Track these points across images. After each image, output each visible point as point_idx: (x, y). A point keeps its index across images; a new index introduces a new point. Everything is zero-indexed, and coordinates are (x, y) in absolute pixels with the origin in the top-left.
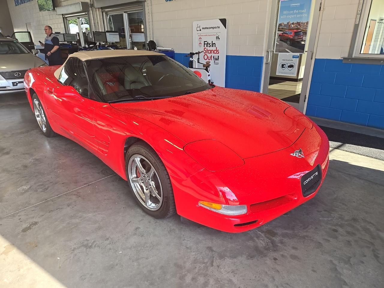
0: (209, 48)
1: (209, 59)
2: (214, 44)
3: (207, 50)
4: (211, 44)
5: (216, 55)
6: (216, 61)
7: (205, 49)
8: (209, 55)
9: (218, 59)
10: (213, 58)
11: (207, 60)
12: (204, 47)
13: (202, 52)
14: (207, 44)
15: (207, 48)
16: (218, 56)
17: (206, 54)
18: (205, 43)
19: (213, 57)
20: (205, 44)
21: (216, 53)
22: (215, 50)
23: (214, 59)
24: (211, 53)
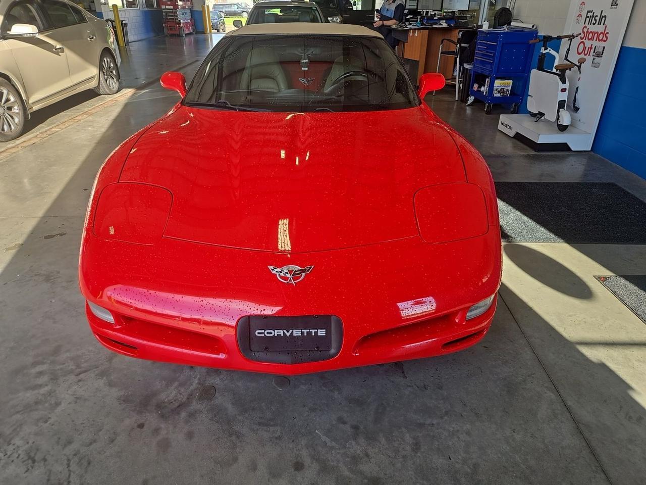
0: (592, 28)
1: (586, 53)
2: (604, 18)
3: (587, 32)
4: (598, 19)
5: (600, 45)
6: (597, 59)
7: (585, 30)
8: (588, 44)
9: (603, 53)
10: (592, 51)
11: (582, 56)
12: (585, 24)
13: (577, 36)
14: (591, 17)
15: (588, 26)
16: (604, 47)
17: (584, 40)
18: (589, 14)
19: (593, 49)
20: (587, 17)
21: (602, 40)
22: (601, 33)
23: (594, 54)
24: (592, 39)
